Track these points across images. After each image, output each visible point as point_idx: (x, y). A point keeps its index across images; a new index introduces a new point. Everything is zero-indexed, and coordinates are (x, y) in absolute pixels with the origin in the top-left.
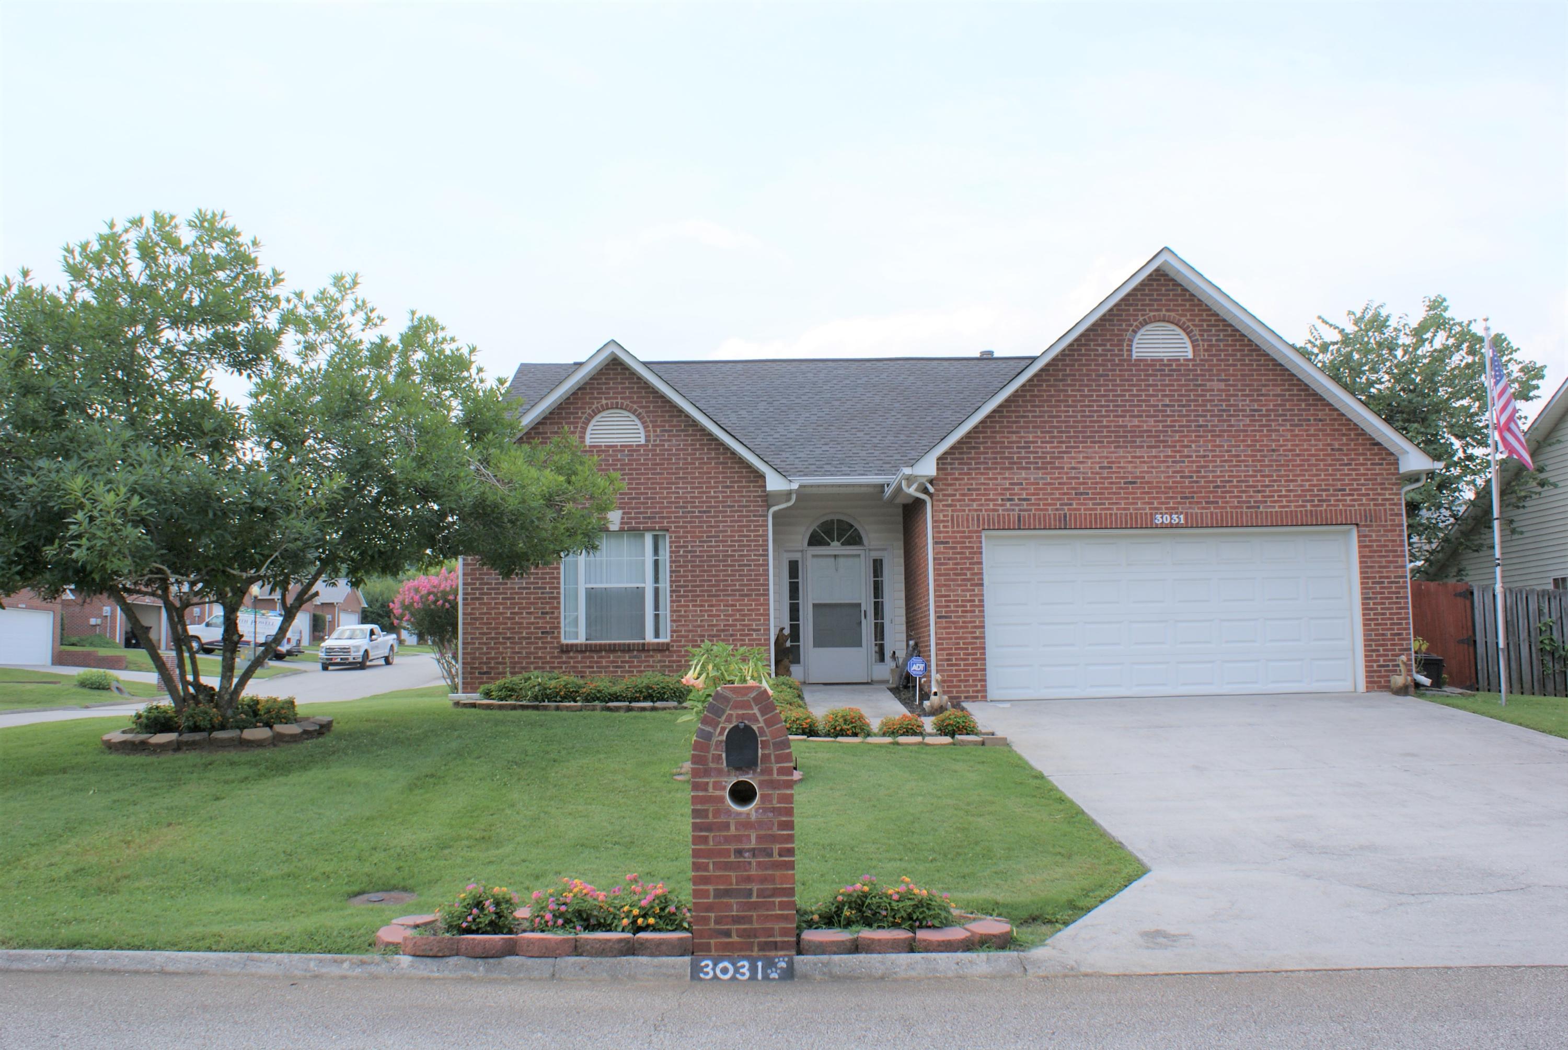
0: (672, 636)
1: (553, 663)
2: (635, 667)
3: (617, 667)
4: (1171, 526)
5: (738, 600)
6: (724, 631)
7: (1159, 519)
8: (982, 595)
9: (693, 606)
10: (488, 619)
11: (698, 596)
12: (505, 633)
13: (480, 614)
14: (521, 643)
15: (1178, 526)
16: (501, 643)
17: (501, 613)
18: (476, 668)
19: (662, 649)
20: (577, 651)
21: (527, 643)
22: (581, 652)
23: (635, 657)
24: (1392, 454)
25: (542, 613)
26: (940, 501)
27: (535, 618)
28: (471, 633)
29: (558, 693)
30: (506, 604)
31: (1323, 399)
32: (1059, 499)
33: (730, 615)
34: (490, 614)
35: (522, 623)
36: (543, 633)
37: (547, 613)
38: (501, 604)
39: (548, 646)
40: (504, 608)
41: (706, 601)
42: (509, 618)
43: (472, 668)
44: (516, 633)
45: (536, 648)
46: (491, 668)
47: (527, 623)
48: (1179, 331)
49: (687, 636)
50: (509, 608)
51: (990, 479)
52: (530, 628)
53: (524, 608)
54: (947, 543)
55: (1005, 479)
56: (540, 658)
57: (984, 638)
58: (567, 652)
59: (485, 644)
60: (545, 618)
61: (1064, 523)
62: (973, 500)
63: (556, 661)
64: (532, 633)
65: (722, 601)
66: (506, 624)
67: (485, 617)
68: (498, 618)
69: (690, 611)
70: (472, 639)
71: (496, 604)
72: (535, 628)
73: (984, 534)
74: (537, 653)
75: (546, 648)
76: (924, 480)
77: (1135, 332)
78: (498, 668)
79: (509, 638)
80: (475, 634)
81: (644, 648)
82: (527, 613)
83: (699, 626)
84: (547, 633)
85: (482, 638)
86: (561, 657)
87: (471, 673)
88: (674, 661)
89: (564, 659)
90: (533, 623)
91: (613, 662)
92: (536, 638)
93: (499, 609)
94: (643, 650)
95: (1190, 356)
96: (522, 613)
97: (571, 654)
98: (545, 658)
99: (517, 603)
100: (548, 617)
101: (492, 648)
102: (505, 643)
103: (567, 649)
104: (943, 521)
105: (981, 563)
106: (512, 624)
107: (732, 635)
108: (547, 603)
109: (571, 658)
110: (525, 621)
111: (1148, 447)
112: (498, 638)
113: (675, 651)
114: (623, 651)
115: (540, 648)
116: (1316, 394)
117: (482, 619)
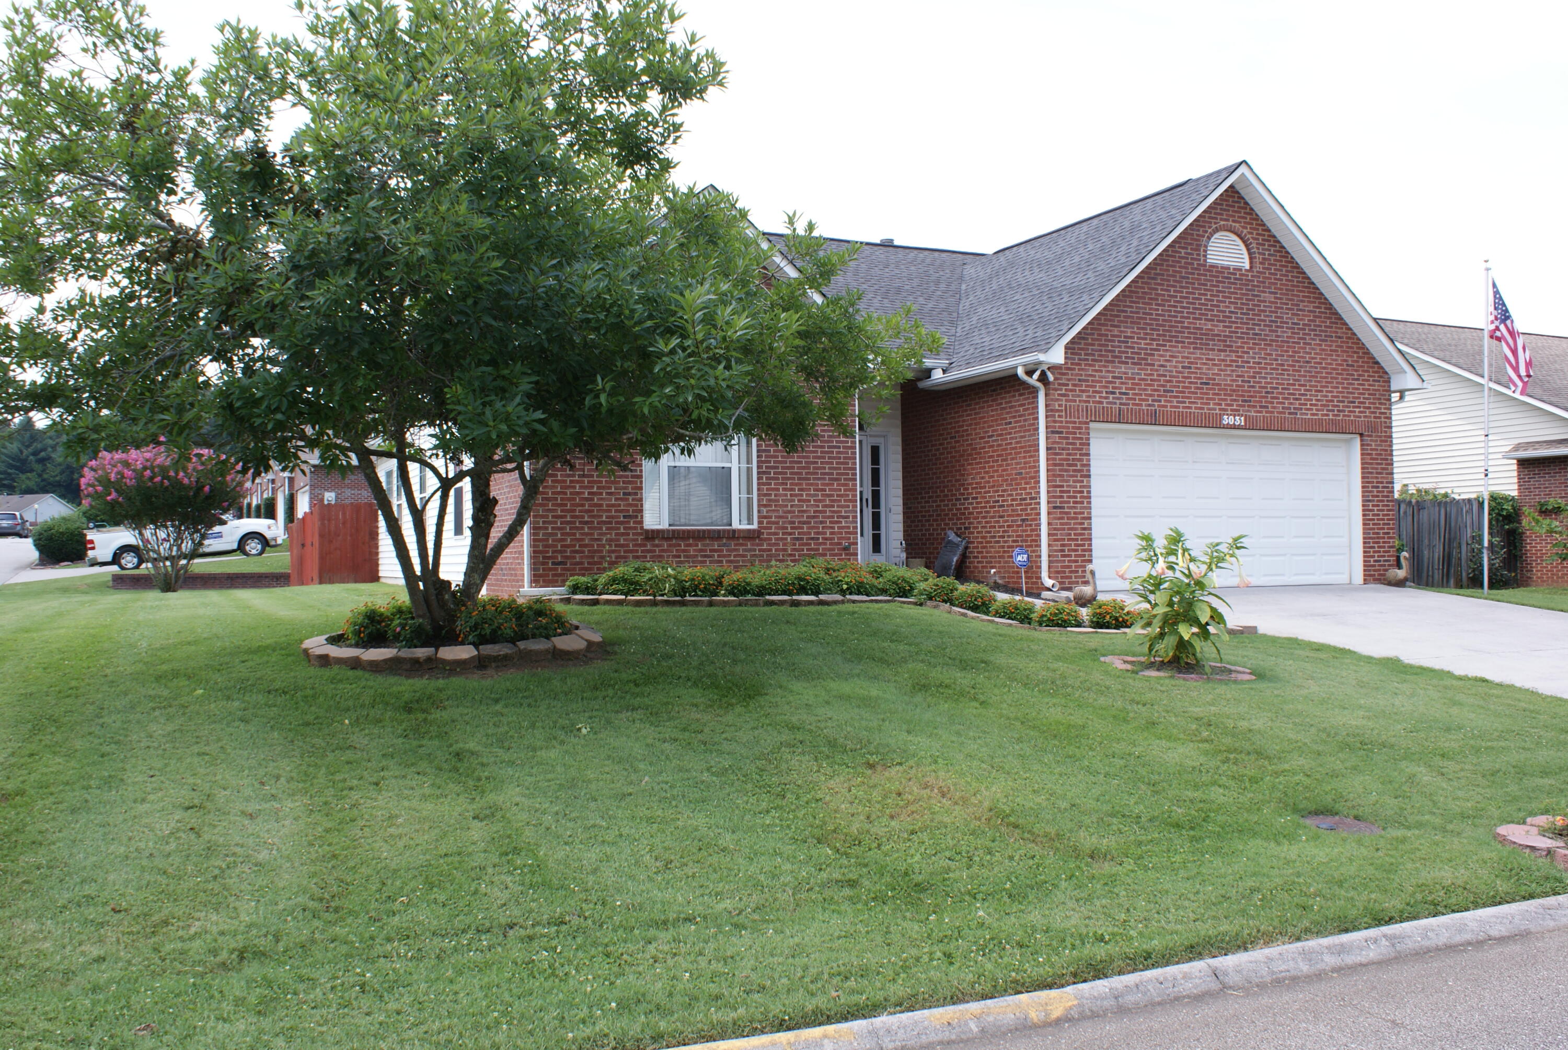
0: (759, 523)
1: (637, 551)
2: (724, 556)
3: (705, 556)
4: (1234, 427)
5: (827, 485)
6: (814, 517)
7: (1227, 420)
8: (1090, 487)
9: (784, 489)
10: (562, 499)
11: (789, 479)
12: (583, 517)
13: (553, 493)
14: (601, 529)
15: (1239, 427)
16: (577, 528)
17: (578, 493)
18: (549, 558)
19: (750, 536)
20: (664, 538)
21: (607, 529)
22: (668, 539)
23: (724, 545)
24: (1386, 373)
25: (624, 494)
26: (1056, 390)
27: (616, 499)
28: (542, 517)
29: (697, 586)
30: (583, 482)
31: (1342, 319)
32: (1151, 395)
33: (820, 501)
34: (565, 493)
35: (601, 505)
36: (625, 517)
37: (629, 494)
38: (578, 482)
39: (631, 532)
40: (581, 487)
41: (796, 484)
42: (586, 499)
43: (544, 558)
44: (594, 516)
45: (617, 534)
46: (567, 557)
47: (608, 505)
48: (1239, 242)
49: (777, 523)
50: (586, 487)
51: (1096, 371)
52: (610, 511)
53: (603, 488)
54: (1061, 433)
55: (1108, 371)
56: (622, 546)
57: (1090, 529)
58: (653, 539)
59: (559, 529)
60: (627, 499)
61: (1153, 419)
62: (1083, 391)
63: (640, 549)
64: (613, 517)
65: (812, 484)
66: (583, 505)
67: (559, 497)
68: (574, 499)
69: (780, 495)
70: (544, 522)
71: (571, 481)
72: (616, 511)
73: (1092, 425)
74: (618, 540)
75: (628, 534)
76: (1045, 367)
77: (1209, 238)
78: (574, 558)
79: (587, 523)
80: (547, 517)
81: (734, 535)
82: (608, 494)
83: (789, 512)
84: (630, 517)
85: (556, 523)
86: (645, 545)
87: (543, 564)
88: (764, 550)
89: (649, 547)
90: (613, 505)
91: (701, 550)
92: (617, 523)
93: (575, 487)
94: (733, 538)
95: (1247, 266)
96: (601, 494)
97: (657, 542)
98: (628, 545)
99: (595, 482)
100: (630, 498)
101: (568, 534)
102: (583, 528)
103: (653, 535)
104: (1058, 411)
105: (1088, 455)
106: (590, 505)
107: (821, 522)
108: (629, 482)
109: (657, 546)
110: (605, 503)
111: (1219, 350)
112: (574, 523)
113: (766, 539)
114: (712, 539)
115: (623, 534)
116: (1337, 313)
117: (556, 499)
